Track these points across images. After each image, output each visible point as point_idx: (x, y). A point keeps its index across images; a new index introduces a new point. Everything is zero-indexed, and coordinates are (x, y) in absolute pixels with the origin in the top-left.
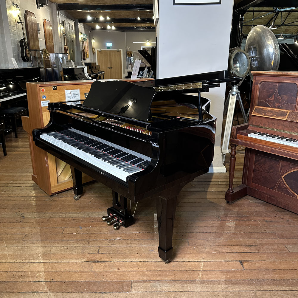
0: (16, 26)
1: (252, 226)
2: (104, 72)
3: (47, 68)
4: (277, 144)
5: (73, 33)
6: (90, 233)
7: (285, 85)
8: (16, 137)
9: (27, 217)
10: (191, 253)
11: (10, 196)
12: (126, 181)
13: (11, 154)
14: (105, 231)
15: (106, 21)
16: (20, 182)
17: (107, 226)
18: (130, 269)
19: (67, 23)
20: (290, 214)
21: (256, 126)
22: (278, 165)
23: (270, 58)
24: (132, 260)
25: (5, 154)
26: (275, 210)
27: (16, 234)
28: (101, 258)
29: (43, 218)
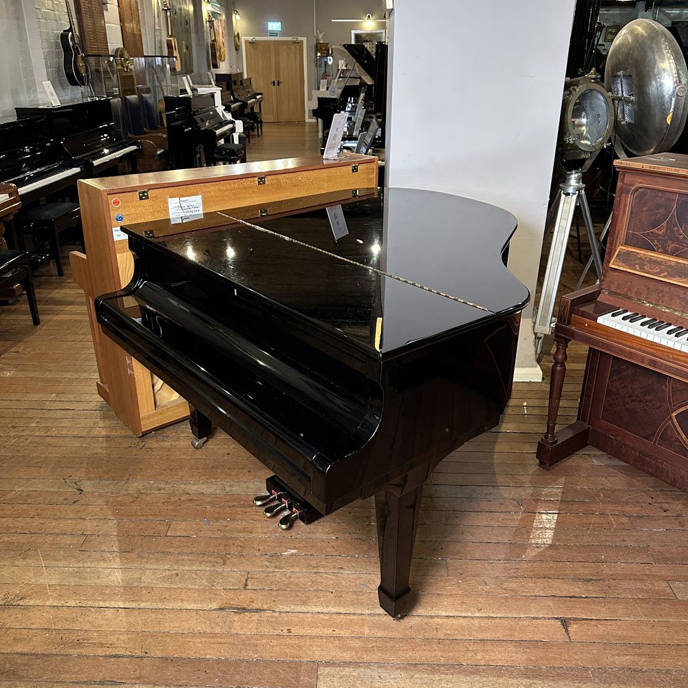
1: (594, 529)
2: (261, 94)
3: (128, 97)
4: (665, 347)
5: (187, 2)
6: (228, 535)
8: (61, 274)
9: (89, 490)
10: (452, 595)
11: (49, 434)
13: (50, 320)
14: (262, 533)
16: (71, 397)
17: (266, 519)
18: (315, 632)
20: (685, 497)
21: (619, 294)
22: (664, 386)
23: (664, 105)
24: (319, 609)
25: (36, 322)
26: (652, 488)
27: (65, 534)
28: (252, 600)
29: (124, 495)
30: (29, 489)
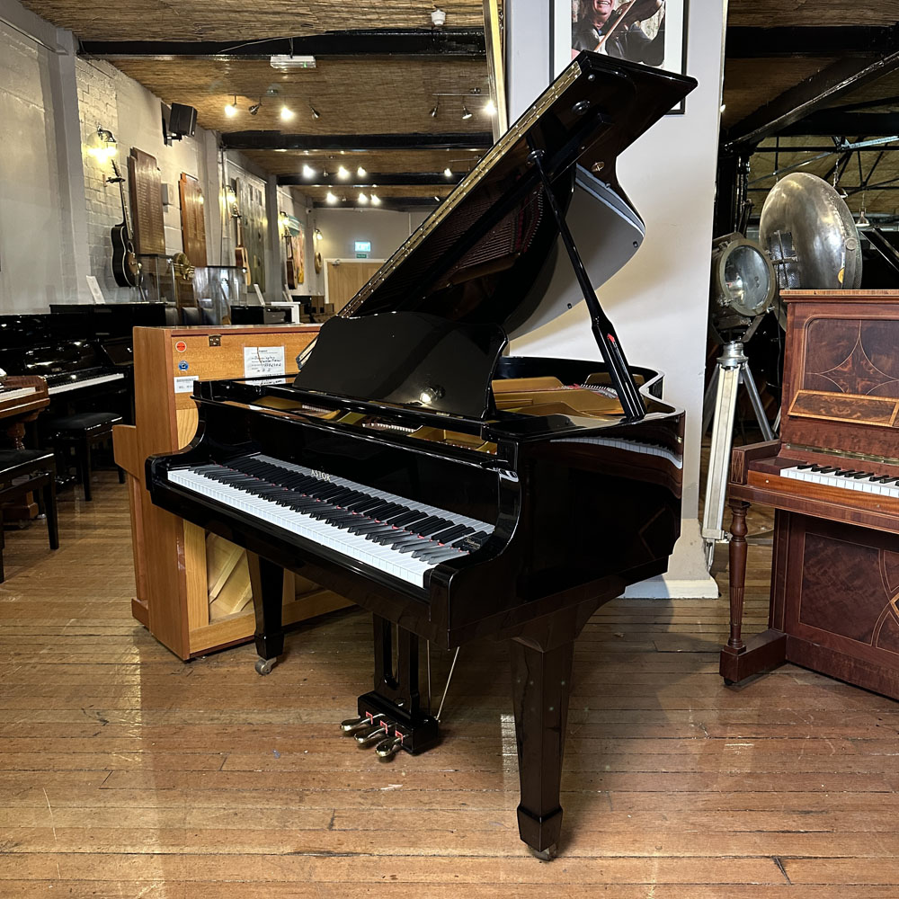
0: (105, 190)
1: (806, 755)
3: (185, 309)
4: (870, 495)
5: (261, 213)
6: (306, 769)
7: (882, 325)
8: (88, 498)
9: (116, 721)
10: (619, 833)
11: (64, 661)
12: (422, 586)
13: (72, 545)
14: (352, 766)
15: (355, 180)
16: (96, 622)
17: (357, 750)
18: (430, 878)
19: (245, 185)
21: (804, 446)
22: (875, 564)
23: (832, 261)
24: (435, 852)
25: (54, 545)
26: (878, 708)
27: (81, 770)
28: (340, 842)
29: (164, 726)
30: (34, 721)
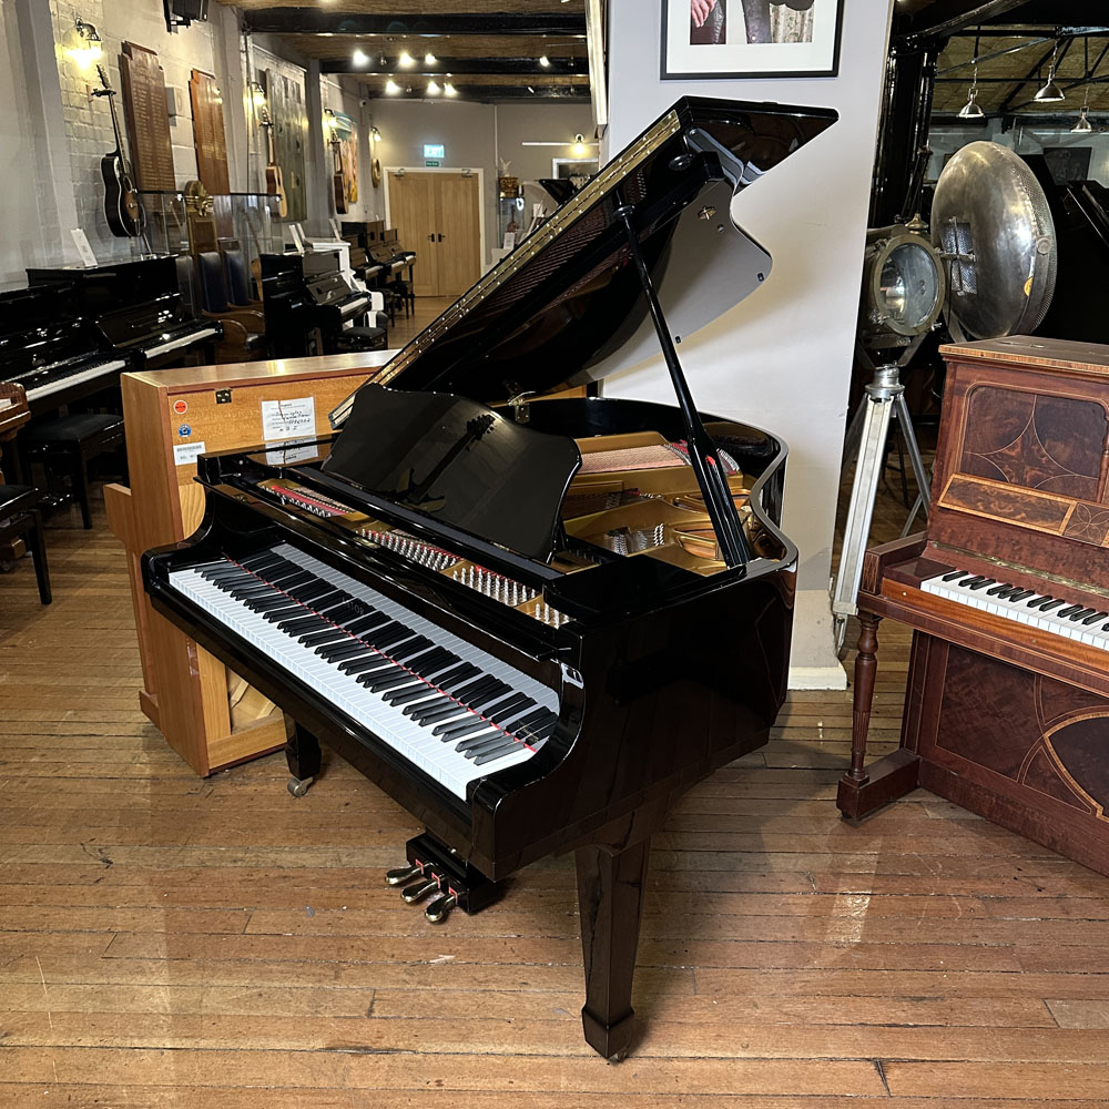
0: (90, 106)
1: (927, 919)
2: (413, 254)
3: (202, 254)
4: (1025, 626)
5: (300, 114)
6: (343, 932)
7: (1061, 404)
8: (88, 526)
9: (122, 862)
10: (701, 1025)
11: (60, 773)
12: (464, 798)
13: (68, 597)
14: (398, 929)
15: (421, 69)
16: (97, 716)
17: (405, 909)
18: (481, 1084)
19: (278, 78)
20: (1071, 868)
21: (954, 548)
22: (1029, 691)
23: (1019, 266)
24: (487, 1049)
25: (46, 599)
26: (1019, 853)
27: (81, 931)
28: (380, 1034)
29: (179, 869)
30: (25, 860)
